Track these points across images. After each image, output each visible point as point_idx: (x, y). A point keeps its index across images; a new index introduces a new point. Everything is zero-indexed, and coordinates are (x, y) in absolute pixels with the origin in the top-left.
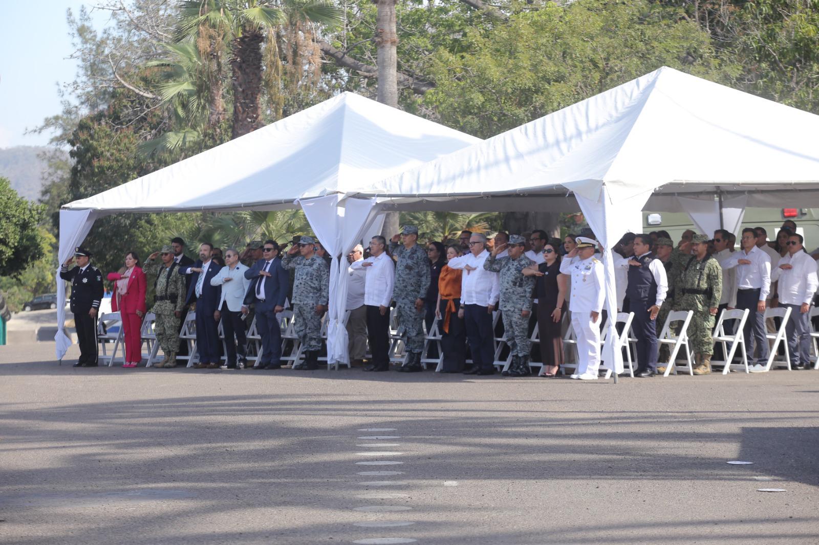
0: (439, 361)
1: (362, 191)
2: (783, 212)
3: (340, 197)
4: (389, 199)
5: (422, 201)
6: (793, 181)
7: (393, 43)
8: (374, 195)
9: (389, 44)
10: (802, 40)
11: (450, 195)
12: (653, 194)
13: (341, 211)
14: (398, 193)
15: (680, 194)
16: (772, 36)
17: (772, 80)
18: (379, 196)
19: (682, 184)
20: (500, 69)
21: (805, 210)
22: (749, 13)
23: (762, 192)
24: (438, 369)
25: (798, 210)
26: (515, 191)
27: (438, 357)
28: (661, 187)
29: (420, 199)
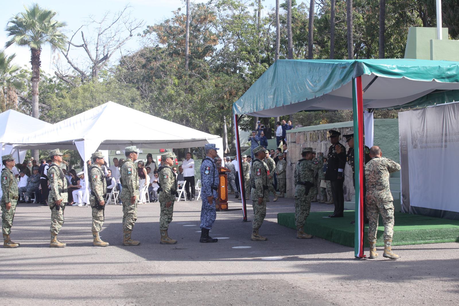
0: (34, 200)
1: (11, 142)
2: (160, 150)
3: (3, 144)
4: (18, 145)
5: (28, 146)
6: (149, 140)
7: (37, 94)
8: (13, 144)
9: (36, 95)
10: (170, 95)
11: (37, 144)
12: (101, 144)
13: (3, 149)
14: (22, 143)
15: (119, 144)
16: (160, 94)
17: (160, 108)
18: (15, 144)
19: (111, 140)
20: (72, 103)
21: (167, 150)
22: (153, 86)
23: (145, 143)
24: (34, 202)
25: (165, 149)
26: (57, 142)
27: (34, 198)
28: (104, 141)
29: (28, 145)
